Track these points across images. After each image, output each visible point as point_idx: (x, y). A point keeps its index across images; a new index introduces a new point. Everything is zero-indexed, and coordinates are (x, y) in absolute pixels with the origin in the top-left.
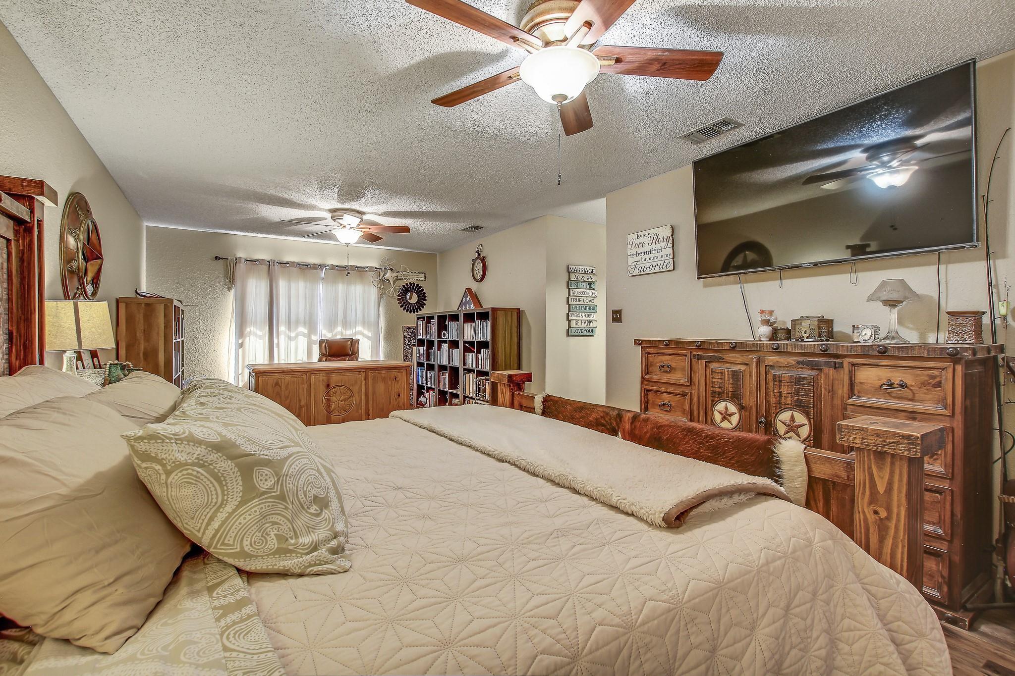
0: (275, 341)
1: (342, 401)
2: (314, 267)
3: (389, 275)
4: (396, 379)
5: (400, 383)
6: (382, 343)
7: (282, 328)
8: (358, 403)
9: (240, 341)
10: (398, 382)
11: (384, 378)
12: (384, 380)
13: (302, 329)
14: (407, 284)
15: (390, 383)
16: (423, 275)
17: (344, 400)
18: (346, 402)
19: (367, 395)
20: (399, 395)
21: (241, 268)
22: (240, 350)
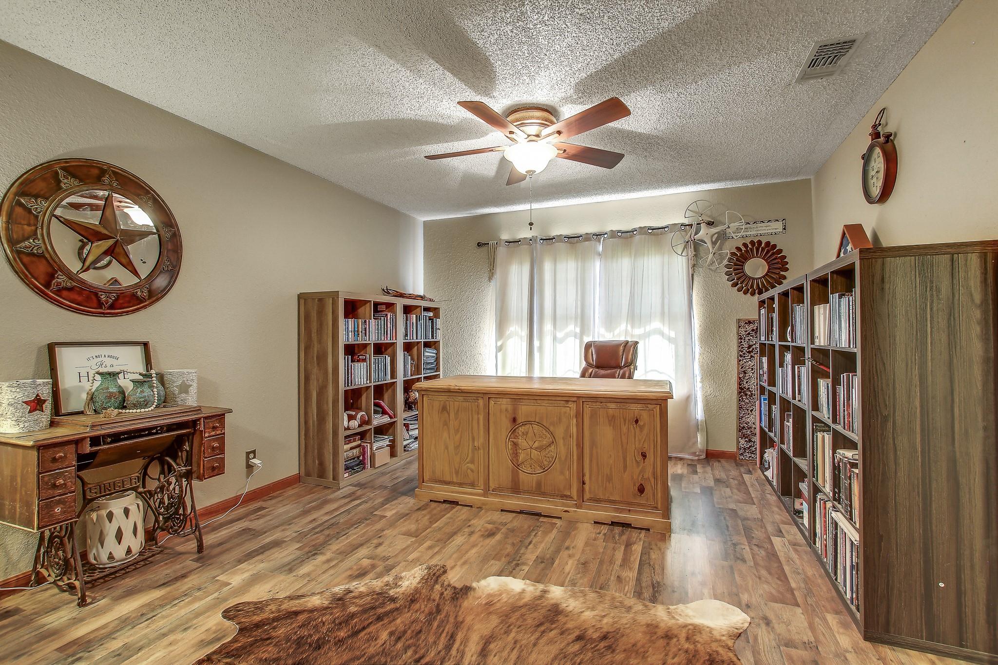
0: (536, 343)
1: (536, 449)
2: (588, 237)
3: (704, 233)
4: (637, 421)
5: (645, 431)
6: (697, 349)
7: (548, 327)
8: (563, 458)
9: (499, 343)
10: (642, 428)
11: (613, 416)
12: (612, 420)
13: (571, 327)
14: (745, 245)
15: (624, 429)
16: (779, 226)
17: (540, 449)
18: (543, 453)
19: (580, 446)
20: (644, 456)
21: (502, 251)
22: (500, 355)
